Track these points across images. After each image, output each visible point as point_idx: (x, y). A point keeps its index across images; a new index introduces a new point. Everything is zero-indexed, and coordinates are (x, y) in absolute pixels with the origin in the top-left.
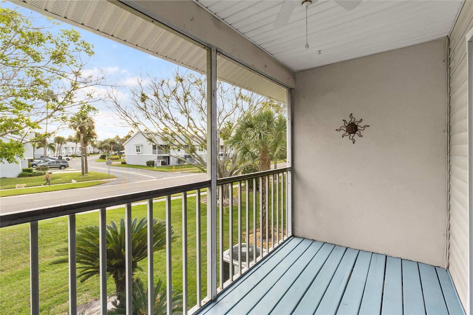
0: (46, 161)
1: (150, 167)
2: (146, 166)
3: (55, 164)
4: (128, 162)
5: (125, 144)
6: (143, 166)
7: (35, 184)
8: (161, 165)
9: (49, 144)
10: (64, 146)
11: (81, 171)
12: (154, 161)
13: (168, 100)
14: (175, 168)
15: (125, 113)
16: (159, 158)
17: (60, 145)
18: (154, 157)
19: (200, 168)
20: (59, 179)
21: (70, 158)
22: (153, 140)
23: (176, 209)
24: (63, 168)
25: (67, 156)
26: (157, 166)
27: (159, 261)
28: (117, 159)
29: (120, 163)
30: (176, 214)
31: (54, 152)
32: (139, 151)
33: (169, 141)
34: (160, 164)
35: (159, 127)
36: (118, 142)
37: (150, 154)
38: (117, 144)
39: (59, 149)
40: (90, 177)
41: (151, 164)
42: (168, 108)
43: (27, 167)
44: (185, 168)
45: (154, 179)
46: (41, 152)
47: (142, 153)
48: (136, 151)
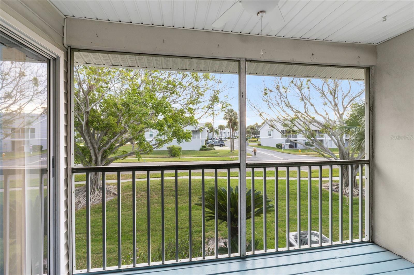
0: (213, 141)
1: (279, 149)
2: (275, 148)
3: (218, 143)
4: (262, 145)
5: (260, 130)
6: (273, 148)
7: (207, 155)
8: (289, 148)
9: (215, 129)
10: (224, 131)
11: (230, 149)
12: (282, 144)
13: (286, 90)
14: (301, 152)
15: (253, 106)
16: (286, 141)
17: (221, 130)
18: (282, 141)
19: (320, 154)
20: (219, 154)
21: (226, 139)
22: (274, 126)
23: (292, 189)
24: (222, 146)
25: (225, 138)
26: (285, 148)
27: (269, 228)
28: (255, 141)
29: (257, 144)
30: (292, 193)
31: (218, 135)
32: (271, 135)
33: (289, 127)
34: (287, 147)
35: (281, 115)
36: (256, 128)
37: (279, 138)
38: (255, 129)
39: (221, 133)
40: (235, 154)
41: (279, 146)
42: (286, 98)
43: (204, 145)
44: (311, 151)
45: (280, 159)
46: (211, 135)
47: (272, 137)
48: (268, 135)
